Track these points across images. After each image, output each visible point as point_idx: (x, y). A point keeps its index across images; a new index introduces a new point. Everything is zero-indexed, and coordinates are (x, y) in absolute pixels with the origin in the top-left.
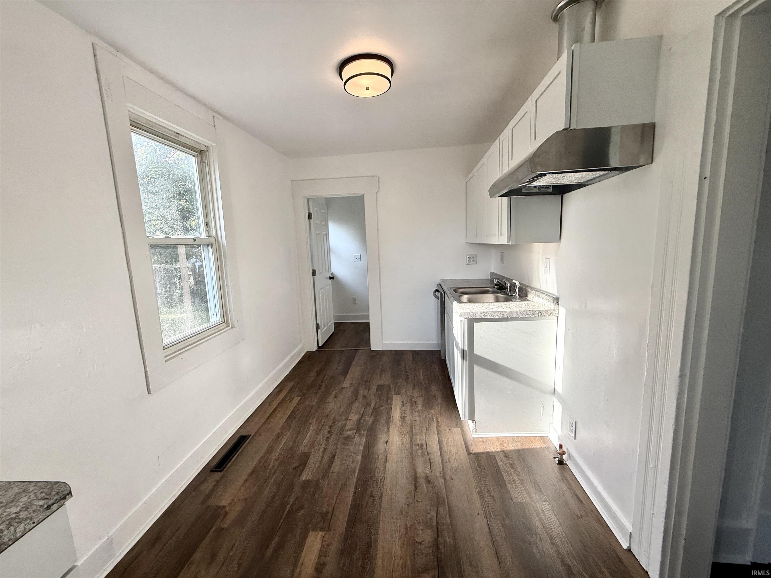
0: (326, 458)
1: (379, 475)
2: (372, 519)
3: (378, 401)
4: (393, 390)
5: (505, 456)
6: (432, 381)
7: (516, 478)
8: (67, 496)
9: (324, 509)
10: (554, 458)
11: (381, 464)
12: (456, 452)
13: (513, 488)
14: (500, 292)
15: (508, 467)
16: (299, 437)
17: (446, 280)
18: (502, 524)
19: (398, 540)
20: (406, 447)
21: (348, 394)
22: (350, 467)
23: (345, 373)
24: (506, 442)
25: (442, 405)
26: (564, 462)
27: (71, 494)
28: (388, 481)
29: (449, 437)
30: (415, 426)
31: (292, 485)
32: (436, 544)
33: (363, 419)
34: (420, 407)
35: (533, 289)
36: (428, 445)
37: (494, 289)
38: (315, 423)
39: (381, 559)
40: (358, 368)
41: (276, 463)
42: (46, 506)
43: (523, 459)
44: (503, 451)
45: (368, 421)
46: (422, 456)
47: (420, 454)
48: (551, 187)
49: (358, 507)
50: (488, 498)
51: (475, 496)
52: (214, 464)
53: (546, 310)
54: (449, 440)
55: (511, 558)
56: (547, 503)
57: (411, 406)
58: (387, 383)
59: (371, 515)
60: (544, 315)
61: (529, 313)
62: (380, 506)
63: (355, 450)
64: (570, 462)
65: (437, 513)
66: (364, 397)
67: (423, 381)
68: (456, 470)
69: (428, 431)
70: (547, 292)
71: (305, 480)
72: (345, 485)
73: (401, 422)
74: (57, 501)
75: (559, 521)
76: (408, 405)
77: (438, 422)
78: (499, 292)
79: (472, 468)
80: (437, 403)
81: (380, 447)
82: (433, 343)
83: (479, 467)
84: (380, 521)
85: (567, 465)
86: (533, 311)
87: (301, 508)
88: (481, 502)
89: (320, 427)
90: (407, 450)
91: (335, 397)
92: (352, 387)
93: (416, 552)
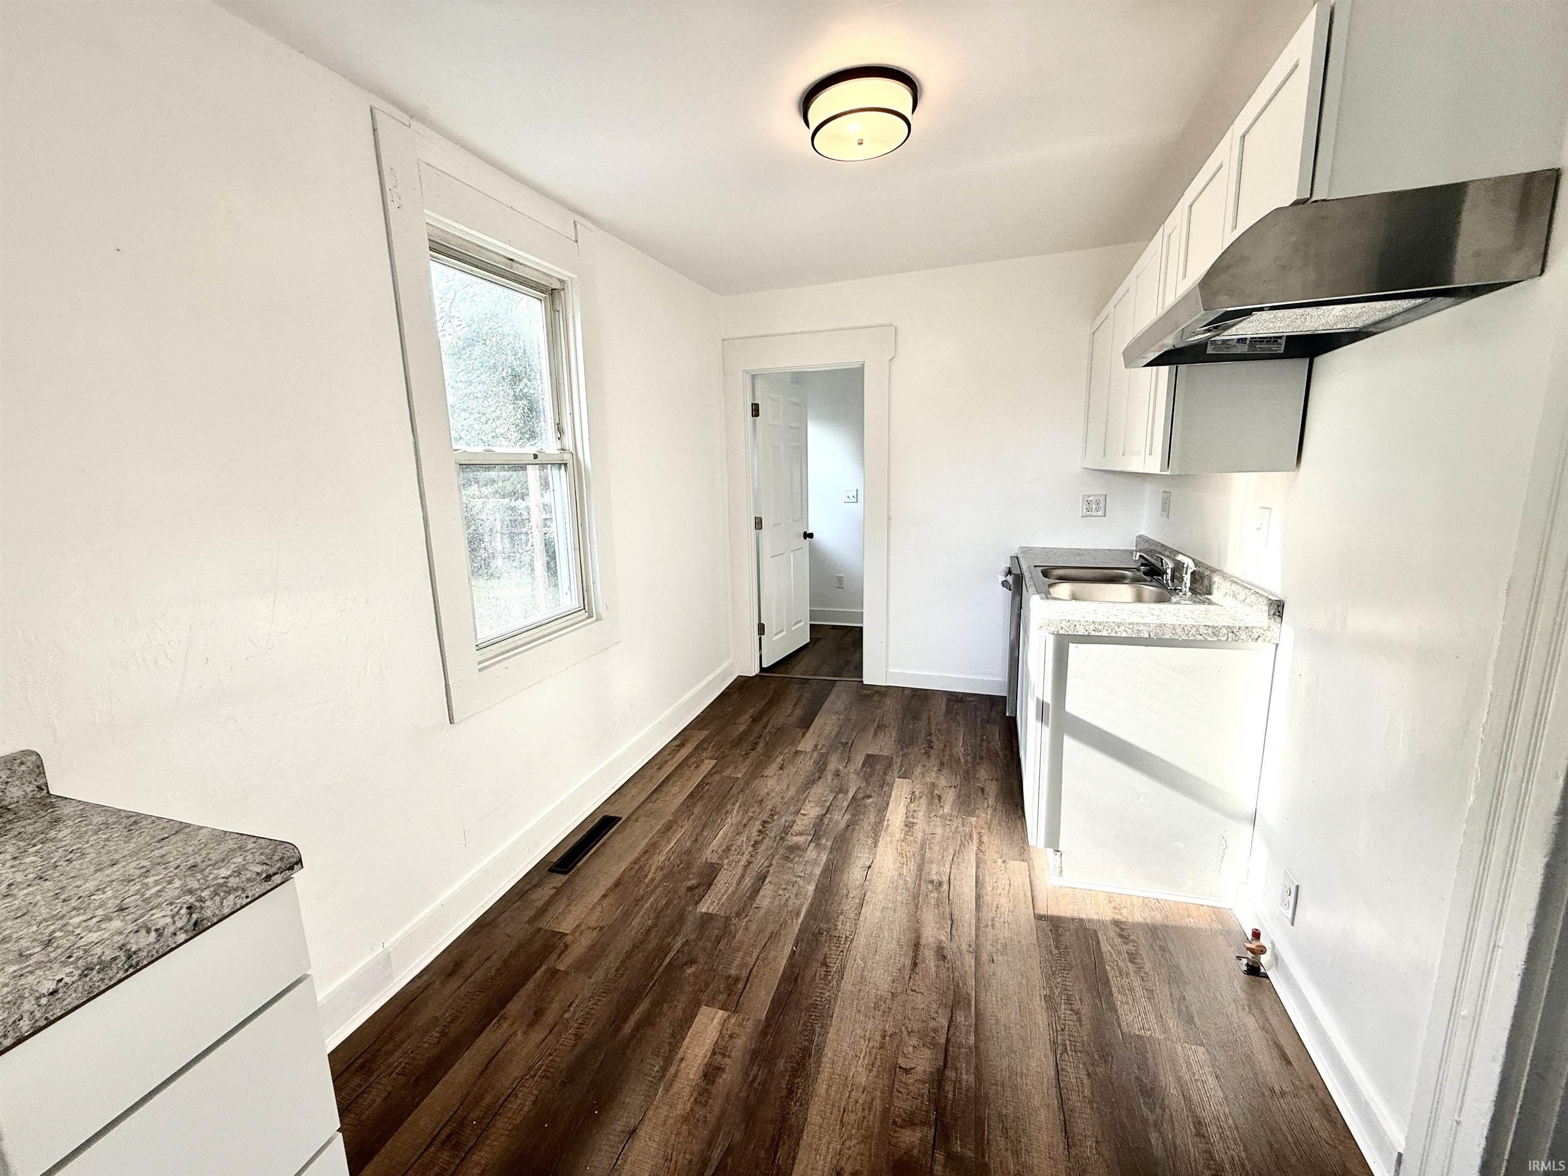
0: (748, 881)
1: (843, 927)
2: (819, 1007)
3: (863, 785)
4: (895, 767)
5: (1121, 936)
6: (981, 758)
7: (1137, 983)
8: (296, 866)
9: (733, 972)
10: (1239, 958)
11: (850, 908)
12: (1011, 908)
13: (1127, 1003)
14: (1149, 579)
15: (1124, 960)
16: (705, 834)
17: (1031, 549)
18: (1087, 1070)
19: (862, 1055)
20: (906, 882)
21: (806, 765)
22: (790, 903)
23: (805, 724)
24: (1128, 906)
25: (995, 810)
26: (1262, 970)
27: (302, 864)
28: (861, 941)
29: (1001, 877)
30: (932, 845)
31: (681, 918)
32: (938, 1078)
33: (828, 816)
34: (947, 809)
35: (1224, 576)
36: (952, 887)
37: (1138, 573)
38: (738, 811)
39: (825, 1083)
40: (833, 717)
41: (660, 875)
42: (264, 875)
43: (1163, 949)
44: (1116, 923)
45: (837, 823)
46: (937, 905)
47: (933, 901)
48: (1283, 342)
49: (796, 978)
50: (1064, 1014)
51: (1038, 1005)
52: (555, 859)
53: (1247, 628)
54: (999, 884)
55: (1097, 1142)
56: (1201, 1050)
57: (930, 803)
58: (886, 753)
59: (819, 999)
60: (1241, 637)
61: (1202, 630)
62: (838, 985)
63: (805, 874)
64: (1276, 973)
65: (951, 1021)
66: (837, 774)
67: (962, 757)
68: (1005, 946)
69: (958, 858)
70: (1256, 587)
71: (705, 913)
72: (774, 936)
73: (903, 832)
74: (280, 871)
75: (1223, 1091)
76: (924, 801)
77: (981, 842)
78: (1146, 581)
79: (1039, 946)
80: (986, 805)
81: (854, 875)
82: (993, 681)
83: (1057, 947)
84: (833, 1013)
85: (1267, 977)
86: (1214, 627)
87: (693, 962)
88: (1048, 1018)
89: (744, 821)
90: (907, 889)
91: (781, 768)
92: (815, 753)
93: (896, 1086)
